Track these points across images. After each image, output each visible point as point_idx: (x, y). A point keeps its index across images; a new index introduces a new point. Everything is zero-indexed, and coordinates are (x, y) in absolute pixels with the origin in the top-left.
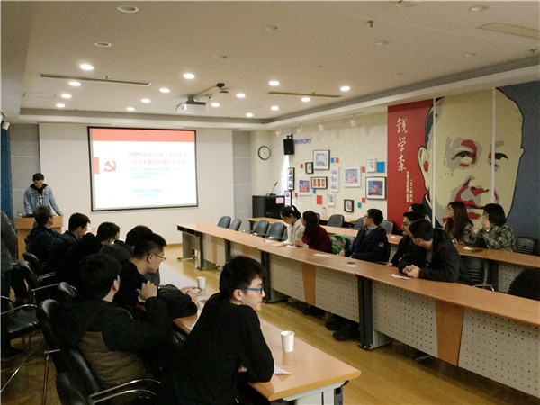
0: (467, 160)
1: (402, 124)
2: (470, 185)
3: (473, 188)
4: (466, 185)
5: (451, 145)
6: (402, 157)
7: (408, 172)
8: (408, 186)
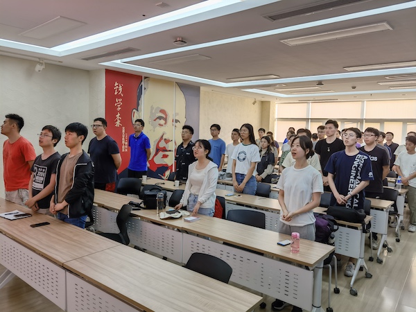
0: (162, 122)
1: (119, 88)
2: (164, 138)
3: (165, 139)
4: (162, 137)
5: (154, 111)
6: (119, 114)
7: (124, 128)
8: (123, 139)
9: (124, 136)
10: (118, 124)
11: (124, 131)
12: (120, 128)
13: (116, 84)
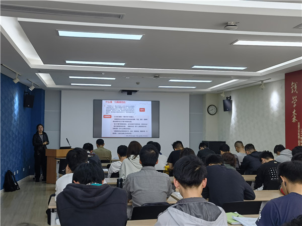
1: (294, 86)
6: (295, 111)
7: (299, 123)
8: (299, 134)
9: (299, 131)
10: (294, 120)
11: (299, 126)
12: (296, 123)
13: (293, 83)
